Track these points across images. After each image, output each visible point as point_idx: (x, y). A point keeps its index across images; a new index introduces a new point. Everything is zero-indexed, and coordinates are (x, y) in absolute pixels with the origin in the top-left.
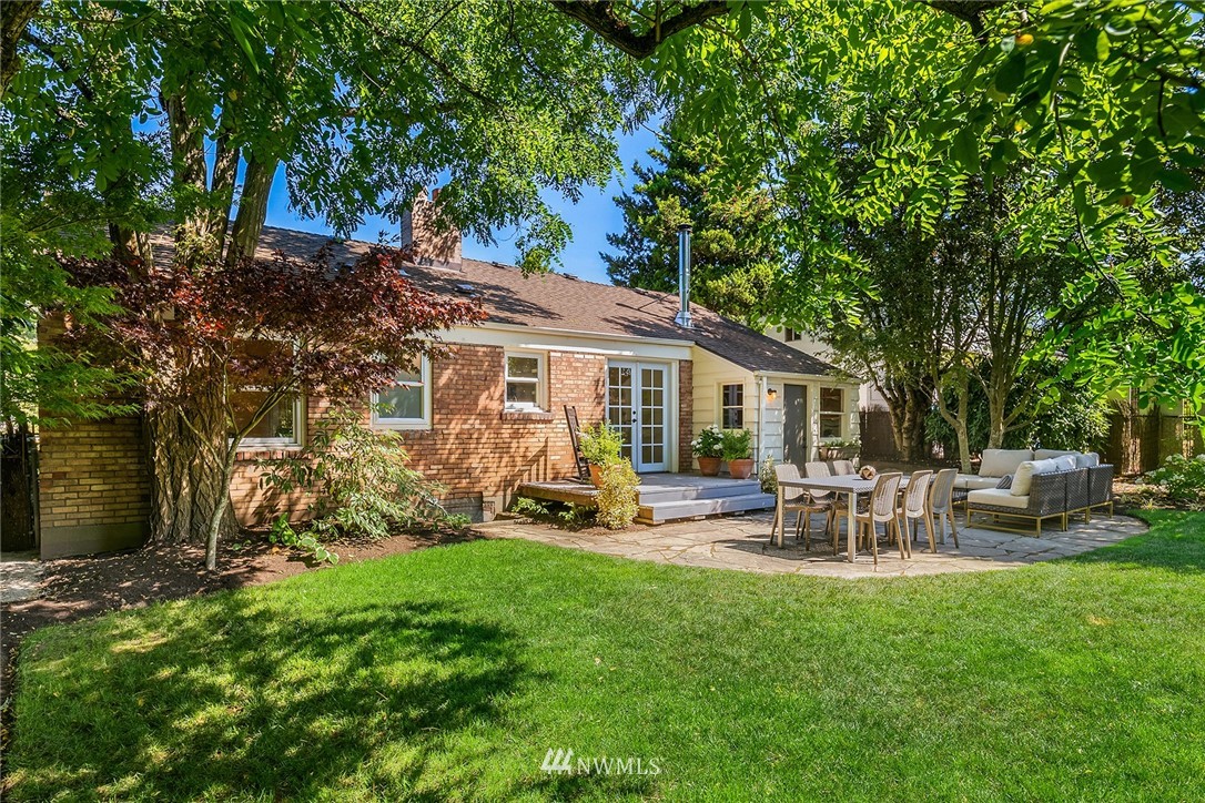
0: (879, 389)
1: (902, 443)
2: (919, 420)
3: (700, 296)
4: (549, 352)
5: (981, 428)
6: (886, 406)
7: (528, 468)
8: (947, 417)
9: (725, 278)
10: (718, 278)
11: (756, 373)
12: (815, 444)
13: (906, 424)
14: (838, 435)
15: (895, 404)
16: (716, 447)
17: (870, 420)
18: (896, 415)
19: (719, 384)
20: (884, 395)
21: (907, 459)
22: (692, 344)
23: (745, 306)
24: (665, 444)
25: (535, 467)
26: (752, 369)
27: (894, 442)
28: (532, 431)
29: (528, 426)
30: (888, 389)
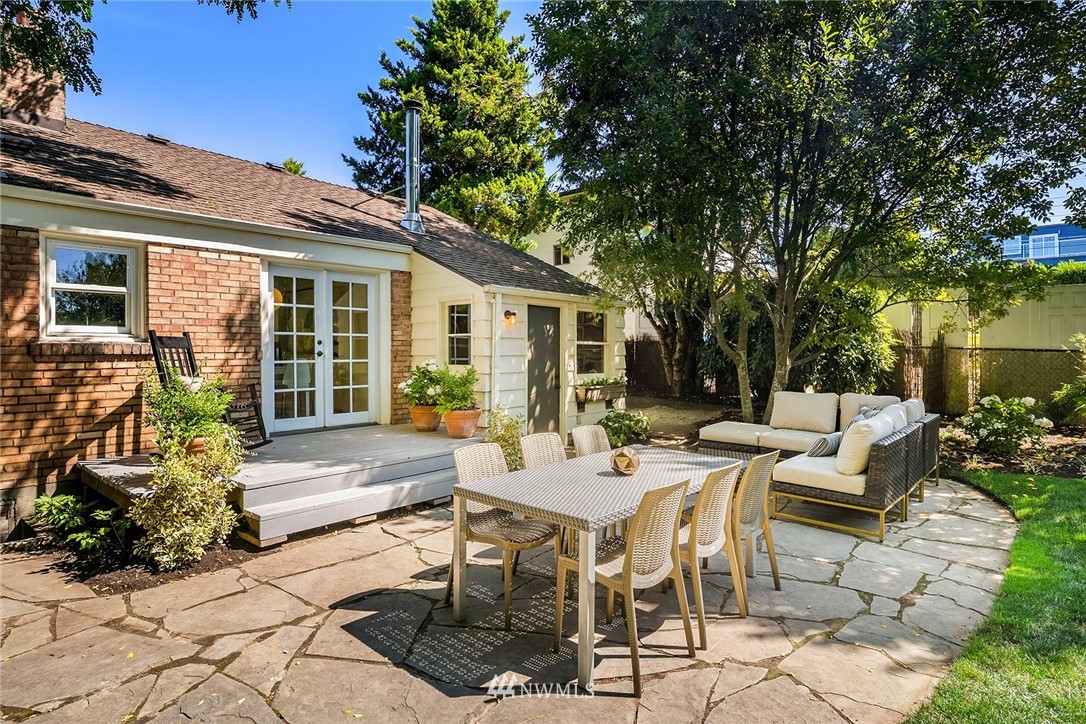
0: (649, 315)
1: (673, 376)
2: (690, 351)
3: (455, 207)
4: (148, 243)
5: (762, 361)
6: (655, 335)
7: (100, 434)
8: (725, 348)
9: (482, 187)
10: (473, 185)
11: (487, 287)
12: (572, 383)
13: (677, 356)
14: (600, 370)
15: (664, 331)
16: (431, 391)
17: (636, 351)
18: (666, 345)
19: (443, 304)
20: (654, 323)
21: (678, 395)
22: (409, 249)
23: (505, 220)
24: (371, 386)
25: (112, 433)
26: (481, 284)
27: (665, 375)
28: (104, 373)
29: (97, 365)
30: (658, 317)
